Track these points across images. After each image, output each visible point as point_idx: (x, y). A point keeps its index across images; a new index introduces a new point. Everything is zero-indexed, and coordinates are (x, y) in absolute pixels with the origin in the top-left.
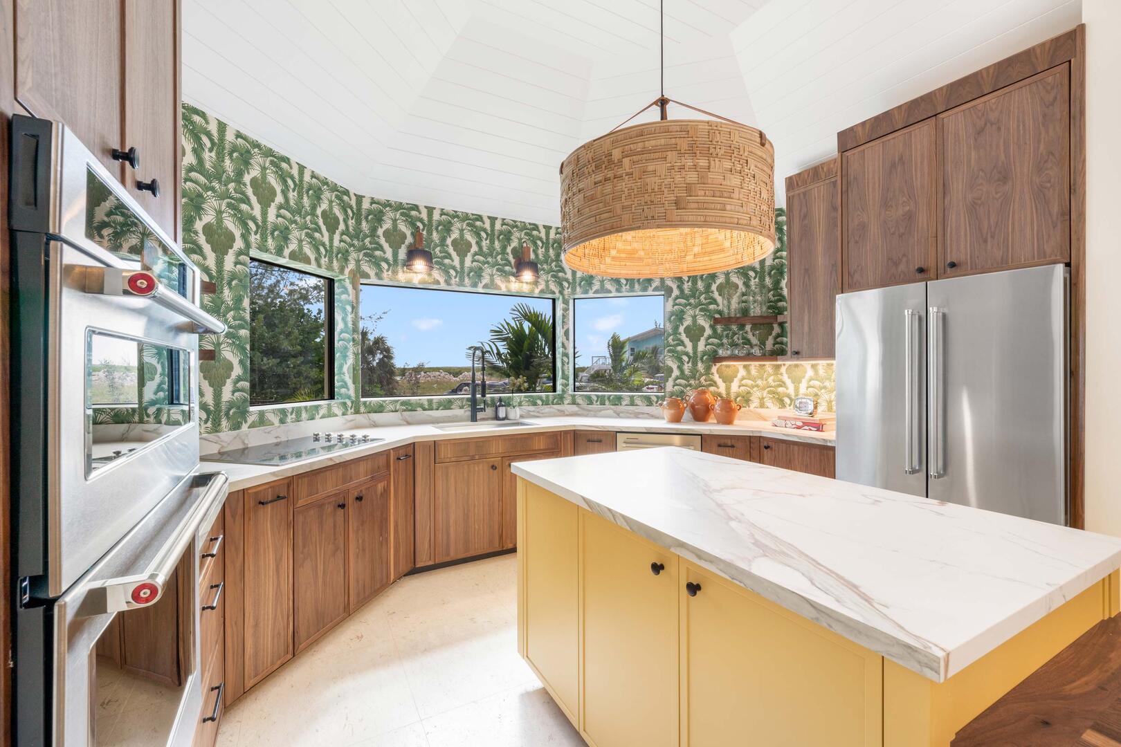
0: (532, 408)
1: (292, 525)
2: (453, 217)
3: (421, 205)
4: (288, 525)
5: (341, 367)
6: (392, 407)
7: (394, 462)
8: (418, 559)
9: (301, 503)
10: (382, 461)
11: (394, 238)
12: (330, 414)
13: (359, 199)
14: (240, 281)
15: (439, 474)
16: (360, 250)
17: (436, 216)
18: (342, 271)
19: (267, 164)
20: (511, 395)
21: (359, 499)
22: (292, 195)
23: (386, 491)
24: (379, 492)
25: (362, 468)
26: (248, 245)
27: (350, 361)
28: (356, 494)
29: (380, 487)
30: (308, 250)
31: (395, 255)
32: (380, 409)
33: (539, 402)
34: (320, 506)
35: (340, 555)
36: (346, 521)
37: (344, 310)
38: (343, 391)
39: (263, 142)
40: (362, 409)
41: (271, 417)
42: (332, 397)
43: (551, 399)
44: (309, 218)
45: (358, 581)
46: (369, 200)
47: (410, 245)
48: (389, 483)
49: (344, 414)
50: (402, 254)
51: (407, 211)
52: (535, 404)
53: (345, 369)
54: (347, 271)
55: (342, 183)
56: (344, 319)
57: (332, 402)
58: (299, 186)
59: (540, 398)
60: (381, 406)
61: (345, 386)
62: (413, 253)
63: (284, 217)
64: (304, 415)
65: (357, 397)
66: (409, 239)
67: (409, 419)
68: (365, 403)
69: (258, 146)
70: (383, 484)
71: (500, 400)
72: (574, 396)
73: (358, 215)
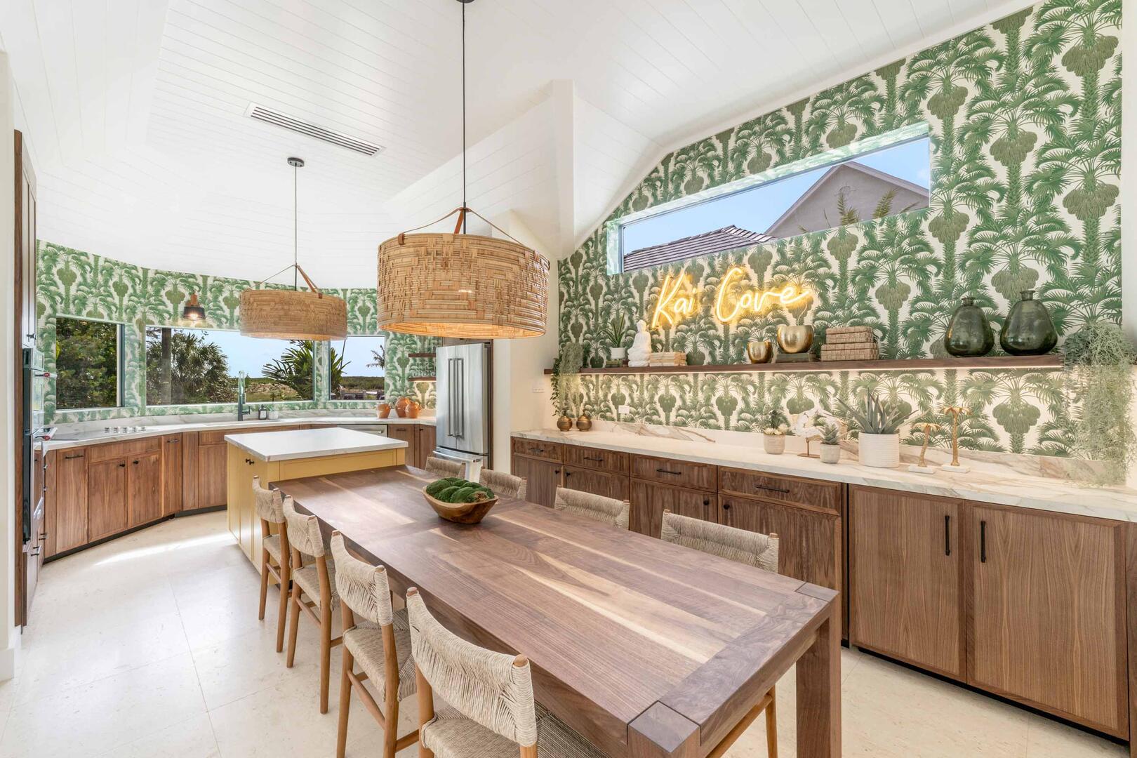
0: (291, 412)
1: (87, 472)
2: (224, 282)
3: (197, 274)
4: (85, 472)
5: (130, 385)
6: (173, 412)
7: (165, 443)
8: (185, 504)
9: (93, 461)
10: (155, 442)
11: (175, 297)
12: (119, 416)
13: (145, 271)
14: (50, 333)
15: (202, 452)
16: (146, 305)
17: (210, 282)
18: (130, 320)
19: (70, 259)
20: (271, 403)
21: (136, 463)
22: (89, 276)
23: (158, 461)
24: (152, 461)
25: (138, 445)
26: (55, 311)
27: (138, 380)
28: (133, 460)
29: (153, 458)
30: (101, 310)
31: (176, 309)
32: (162, 413)
33: (297, 407)
34: (107, 464)
35: (121, 494)
36: (126, 473)
37: (132, 346)
38: (132, 401)
39: (66, 246)
40: (147, 413)
41: (72, 417)
42: (122, 405)
43: (307, 405)
44: (102, 289)
45: (135, 512)
46: (154, 272)
47: (188, 302)
48: (161, 455)
49: (131, 416)
50: (181, 307)
51: (187, 279)
52: (294, 409)
53: (133, 386)
54: (134, 320)
55: (130, 261)
56: (133, 353)
57: (122, 409)
58: (95, 270)
59: (298, 405)
60: (163, 411)
61: (133, 397)
62: (188, 310)
63: (83, 291)
64: (98, 416)
65: (143, 405)
66: (188, 297)
67: (186, 420)
68: (149, 409)
69: (63, 249)
70: (155, 456)
71: (262, 406)
72: (325, 403)
73: (144, 282)
